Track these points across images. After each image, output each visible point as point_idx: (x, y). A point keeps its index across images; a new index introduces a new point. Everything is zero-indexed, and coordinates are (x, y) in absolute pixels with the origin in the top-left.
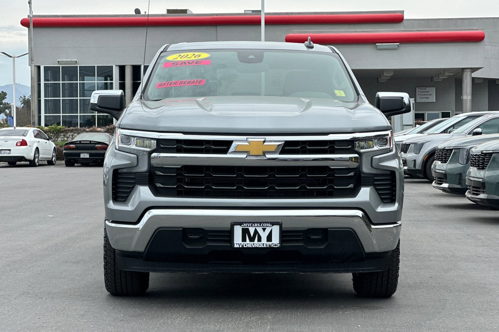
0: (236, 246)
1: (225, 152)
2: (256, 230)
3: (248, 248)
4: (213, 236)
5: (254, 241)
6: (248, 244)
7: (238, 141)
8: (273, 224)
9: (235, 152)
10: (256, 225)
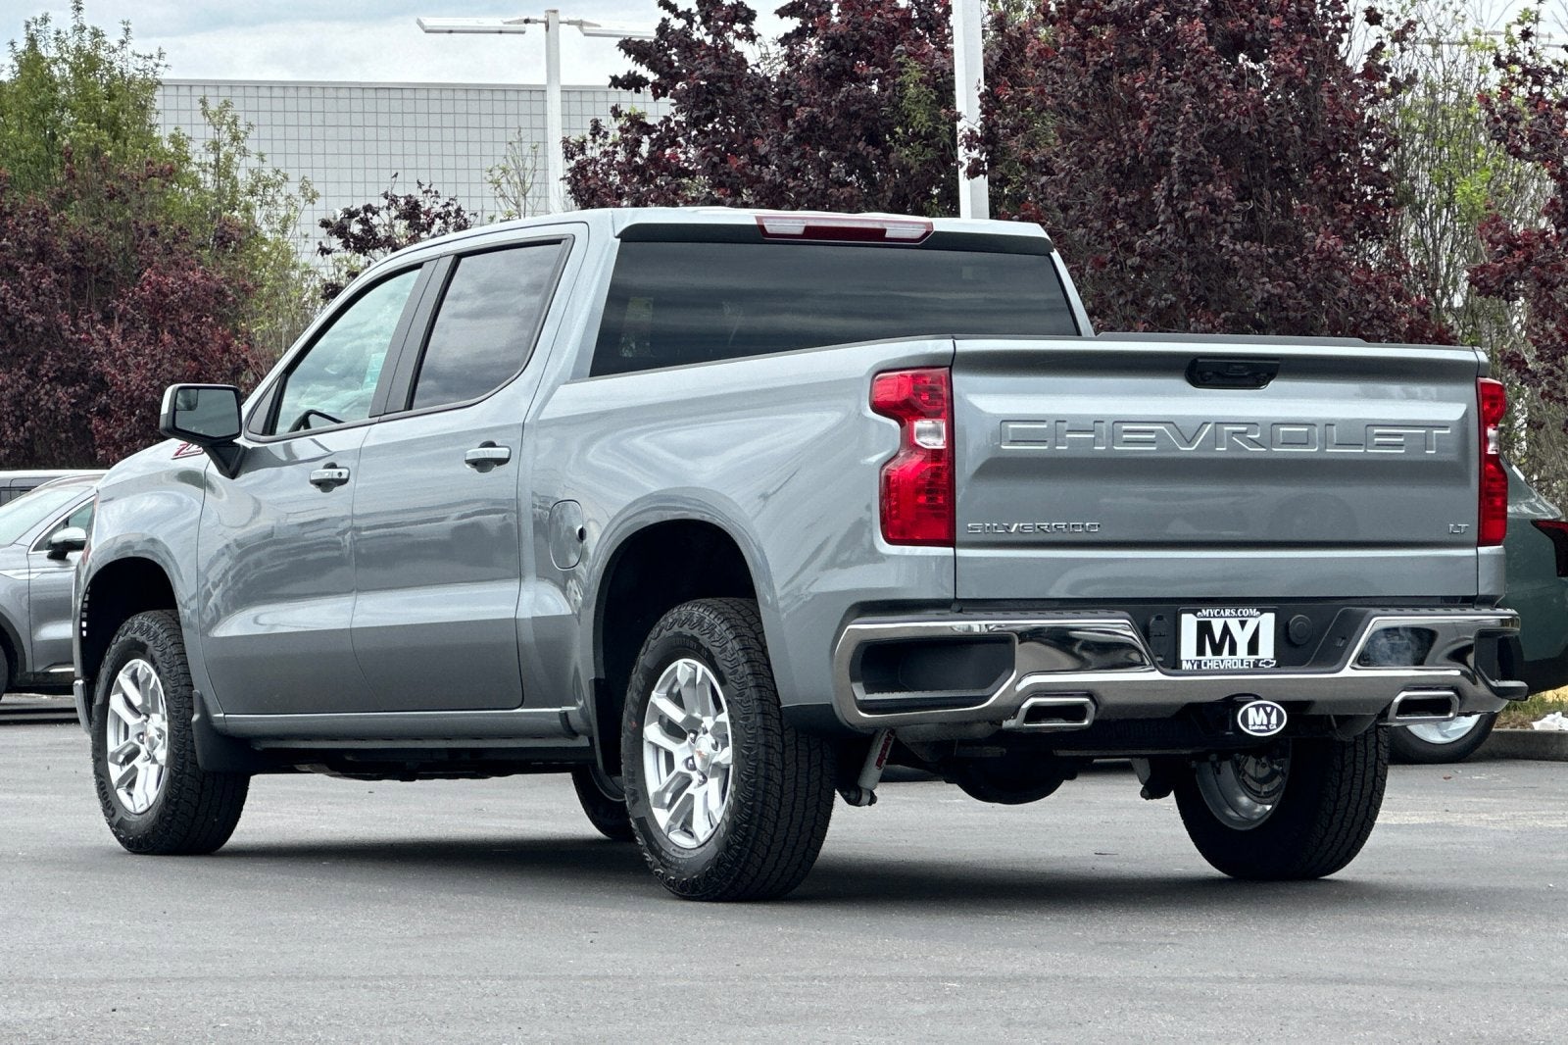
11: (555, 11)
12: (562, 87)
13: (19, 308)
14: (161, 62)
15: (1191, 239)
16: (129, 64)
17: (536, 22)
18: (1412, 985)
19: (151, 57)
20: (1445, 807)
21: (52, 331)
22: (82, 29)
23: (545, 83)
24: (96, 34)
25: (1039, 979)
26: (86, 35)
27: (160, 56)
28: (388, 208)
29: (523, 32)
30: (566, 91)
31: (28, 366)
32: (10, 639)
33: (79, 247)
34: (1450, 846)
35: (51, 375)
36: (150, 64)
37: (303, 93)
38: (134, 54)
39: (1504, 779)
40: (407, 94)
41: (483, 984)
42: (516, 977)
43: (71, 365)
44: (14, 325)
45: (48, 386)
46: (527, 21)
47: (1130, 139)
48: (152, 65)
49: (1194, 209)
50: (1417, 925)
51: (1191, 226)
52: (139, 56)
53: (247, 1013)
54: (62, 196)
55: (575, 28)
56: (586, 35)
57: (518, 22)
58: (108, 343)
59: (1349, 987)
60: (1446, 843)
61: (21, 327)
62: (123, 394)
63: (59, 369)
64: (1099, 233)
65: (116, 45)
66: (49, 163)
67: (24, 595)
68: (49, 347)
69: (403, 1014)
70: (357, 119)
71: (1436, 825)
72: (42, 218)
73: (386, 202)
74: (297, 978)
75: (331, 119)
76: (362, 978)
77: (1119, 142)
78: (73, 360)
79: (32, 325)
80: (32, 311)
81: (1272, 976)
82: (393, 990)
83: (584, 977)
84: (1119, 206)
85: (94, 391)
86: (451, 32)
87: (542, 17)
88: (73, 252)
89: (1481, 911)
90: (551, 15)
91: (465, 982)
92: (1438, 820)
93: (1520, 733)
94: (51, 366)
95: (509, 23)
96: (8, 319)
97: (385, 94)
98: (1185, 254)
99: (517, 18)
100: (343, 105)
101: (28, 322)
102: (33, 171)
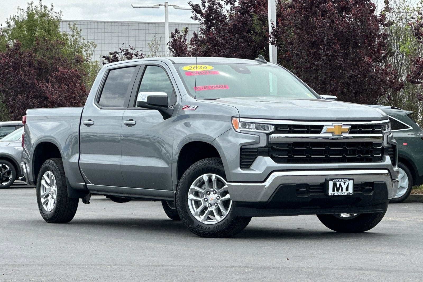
0: (330, 195)
1: (319, 132)
2: (340, 184)
3: (336, 196)
4: (313, 189)
5: (339, 191)
6: (336, 193)
7: (327, 126)
8: (350, 179)
9: (326, 133)
10: (341, 180)
11: (167, 3)
12: (169, 23)
13: (25, 78)
14: (61, 14)
15: (330, 61)
16: (53, 15)
17: (162, 5)
18: (382, 271)
19: (59, 13)
20: (396, 216)
21: (33, 85)
22: (41, 6)
23: (164, 22)
24: (45, 7)
25: (274, 268)
26: (43, 7)
27: (61, 12)
28: (121, 52)
29: (159, 8)
30: (170, 24)
31: (27, 94)
32: (17, 166)
33: (40, 63)
34: (397, 227)
35: (32, 96)
36: (58, 15)
37: (103, 24)
38: (54, 12)
39: (413, 208)
40: (130, 24)
41: (113, 267)
42: (123, 265)
43: (37, 94)
44: (23, 83)
45: (31, 99)
46: (160, 5)
47: (314, 34)
48: (59, 15)
49: (330, 53)
50: (385, 251)
51: (330, 57)
52: (56, 13)
53: (41, 276)
54: (36, 49)
55: (172, 7)
56: (175, 9)
57: (157, 5)
58: (47, 87)
59: (364, 271)
60: (396, 227)
61: (25, 83)
62: (51, 101)
63: (34, 95)
64: (306, 60)
65: (50, 10)
66: (32, 41)
67: (20, 154)
68: (32, 89)
69: (87, 277)
70: (117, 31)
71: (393, 221)
72: (30, 55)
73: (121, 51)
74: (61, 264)
75: (110, 31)
76: (79, 265)
77: (311, 35)
78: (38, 93)
79: (28, 83)
80: (28, 79)
81: (341, 268)
82: (86, 269)
83: (143, 266)
84: (311, 53)
85: (44, 101)
86: (140, 8)
87: (164, 4)
88: (38, 64)
89: (404, 247)
90: (166, 3)
91: (108, 267)
92: (394, 219)
93: (418, 195)
94: (32, 94)
95: (155, 5)
96: (22, 81)
97: (124, 24)
98: (329, 65)
99: (157, 4)
100: (113, 27)
101: (27, 82)
102: (29, 43)
